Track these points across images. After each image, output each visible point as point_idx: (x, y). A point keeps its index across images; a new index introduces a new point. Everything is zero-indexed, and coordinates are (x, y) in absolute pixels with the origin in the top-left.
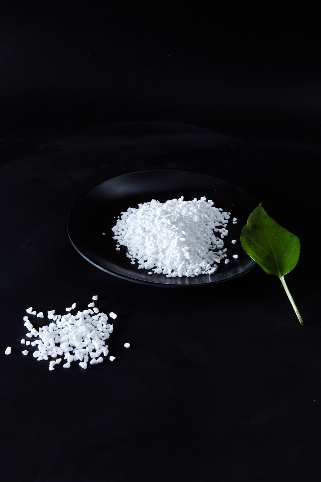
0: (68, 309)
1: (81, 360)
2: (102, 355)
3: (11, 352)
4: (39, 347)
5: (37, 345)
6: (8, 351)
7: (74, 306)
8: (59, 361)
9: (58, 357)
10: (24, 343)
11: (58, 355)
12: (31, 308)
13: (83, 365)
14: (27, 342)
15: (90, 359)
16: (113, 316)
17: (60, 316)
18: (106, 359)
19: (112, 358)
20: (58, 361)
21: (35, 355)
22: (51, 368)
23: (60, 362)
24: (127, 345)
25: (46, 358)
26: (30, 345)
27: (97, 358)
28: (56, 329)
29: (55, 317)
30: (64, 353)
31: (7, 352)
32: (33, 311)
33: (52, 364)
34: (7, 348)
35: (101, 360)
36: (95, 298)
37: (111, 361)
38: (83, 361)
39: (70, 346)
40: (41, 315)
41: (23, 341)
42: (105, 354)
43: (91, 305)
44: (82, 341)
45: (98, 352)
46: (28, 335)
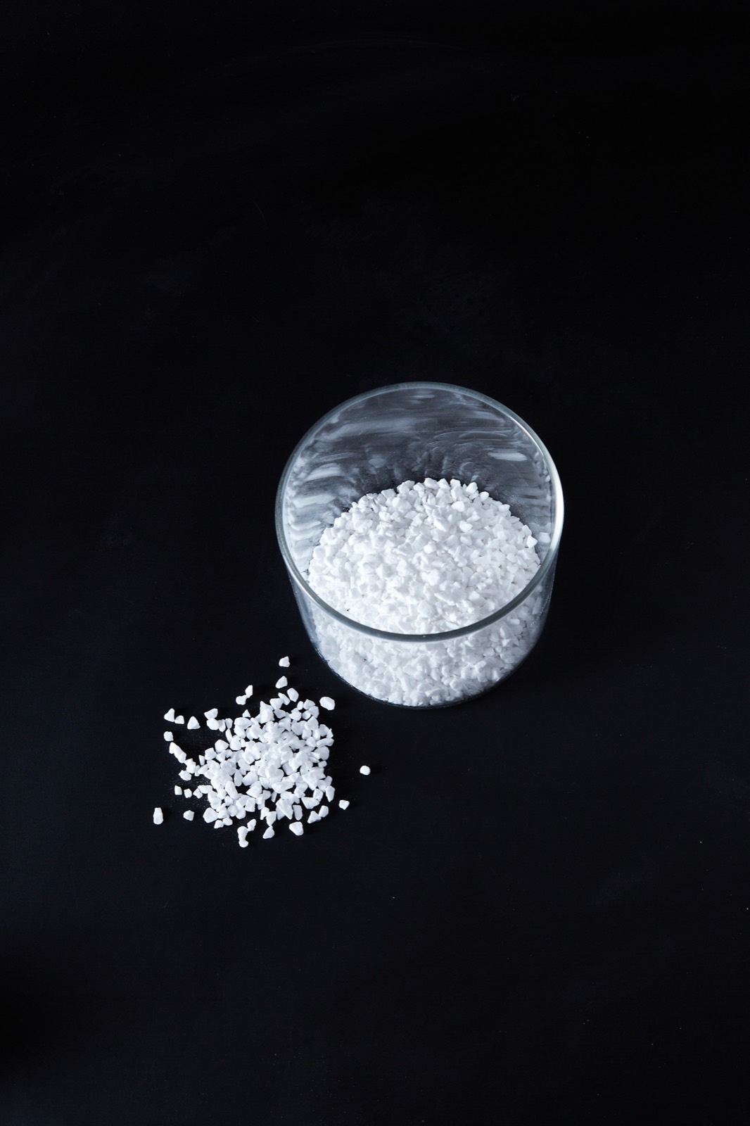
0: (241, 700)
1: (290, 818)
2: (324, 801)
3: (164, 817)
4: (210, 799)
5: (205, 796)
6: (158, 817)
7: (249, 691)
8: (252, 824)
9: (249, 816)
10: (181, 794)
11: (247, 812)
12: (172, 711)
13: (297, 829)
14: (185, 791)
15: (306, 812)
16: (328, 703)
17: (229, 721)
18: (333, 806)
19: (344, 804)
20: (252, 826)
21: (208, 816)
22: (243, 843)
23: (255, 827)
24: (365, 770)
25: (229, 822)
26: (193, 796)
27: (317, 809)
28: (230, 753)
29: (221, 725)
30: (256, 805)
31: (157, 820)
32: (176, 716)
33: (242, 832)
34: (154, 811)
35: (324, 811)
36: (284, 662)
37: (342, 809)
38: (294, 820)
39: (263, 789)
40: (193, 724)
41: (178, 790)
42: (330, 799)
43: (282, 682)
44: (283, 775)
45: (318, 796)
46: (185, 776)
